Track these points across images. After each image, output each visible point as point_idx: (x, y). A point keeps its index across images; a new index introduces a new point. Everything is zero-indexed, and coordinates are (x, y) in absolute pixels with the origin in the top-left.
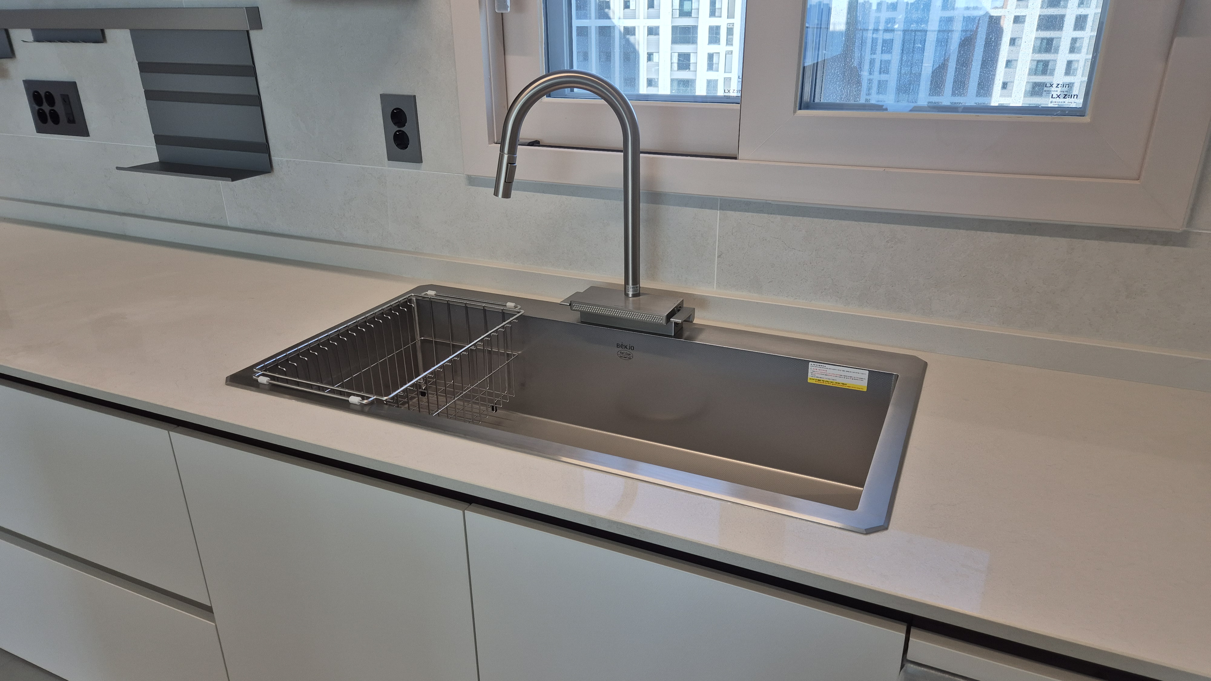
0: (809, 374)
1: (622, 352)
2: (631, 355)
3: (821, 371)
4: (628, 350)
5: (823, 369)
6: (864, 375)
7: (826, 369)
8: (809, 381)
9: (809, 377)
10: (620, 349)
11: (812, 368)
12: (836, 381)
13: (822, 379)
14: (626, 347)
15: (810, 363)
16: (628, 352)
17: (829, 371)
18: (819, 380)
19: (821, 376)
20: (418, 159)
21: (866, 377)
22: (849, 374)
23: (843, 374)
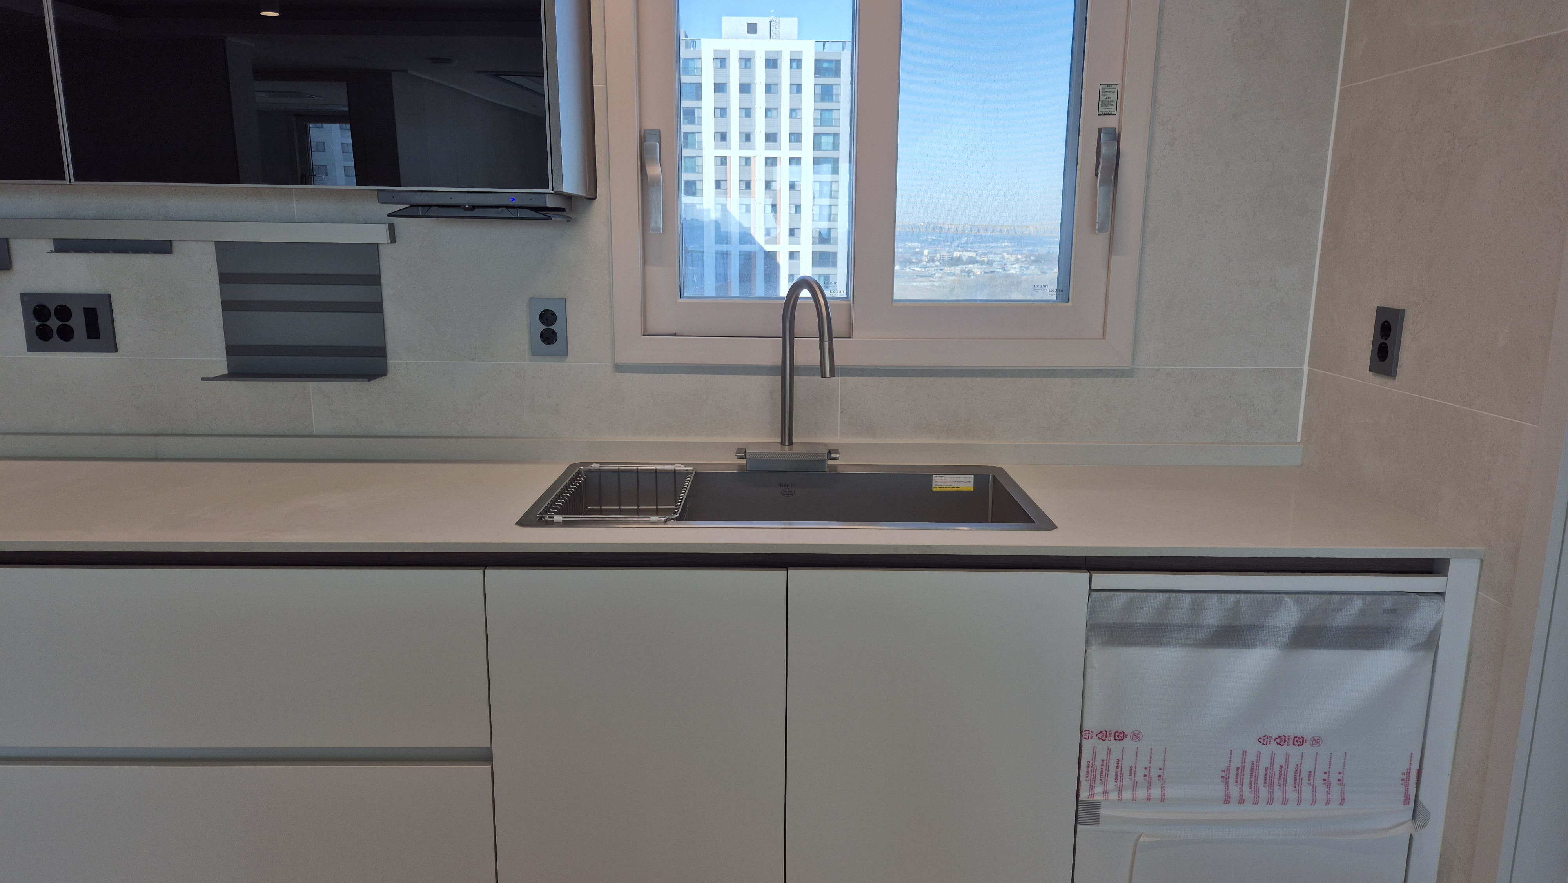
0: (933, 485)
1: (786, 490)
2: (793, 492)
3: (941, 481)
4: (791, 488)
5: (942, 479)
6: (971, 478)
7: (945, 479)
8: (933, 489)
10: (784, 488)
11: (935, 479)
12: (952, 487)
13: (942, 487)
14: (788, 486)
15: (933, 476)
16: (790, 490)
17: (947, 480)
18: (940, 488)
19: (942, 484)
20: (564, 353)
21: (972, 480)
22: (960, 480)
23: (958, 480)
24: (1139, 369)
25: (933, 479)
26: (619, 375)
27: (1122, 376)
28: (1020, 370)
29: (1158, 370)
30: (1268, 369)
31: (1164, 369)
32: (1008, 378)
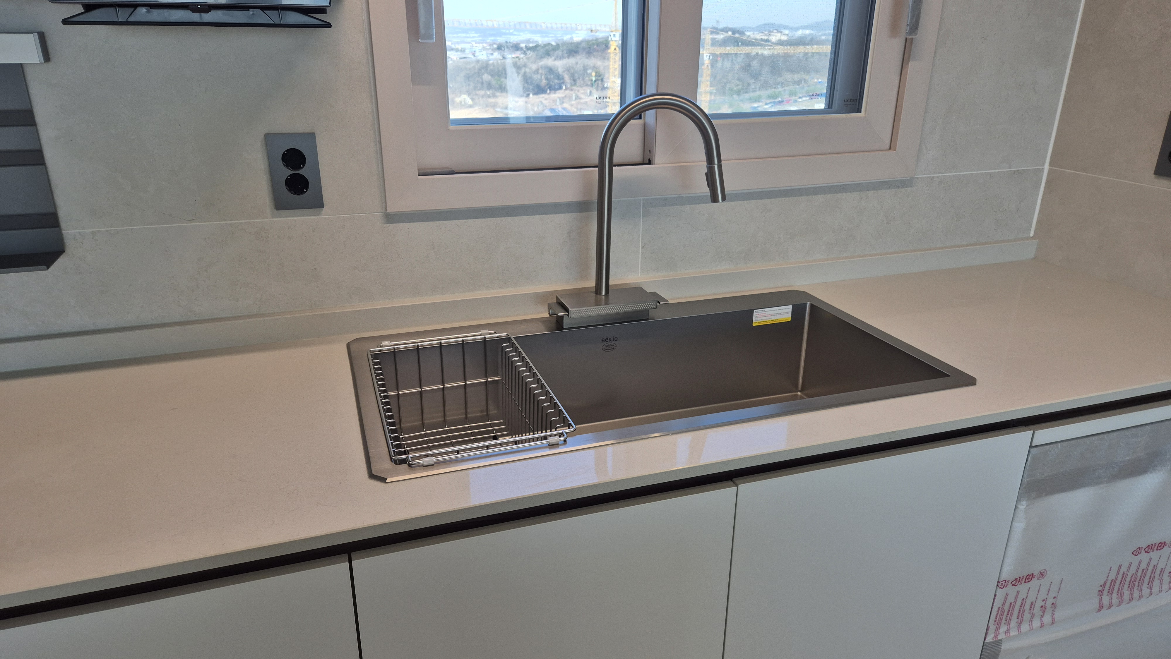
0: (754, 319)
1: (607, 345)
2: (615, 346)
3: (762, 315)
4: (613, 342)
5: (763, 313)
6: (788, 309)
7: (765, 312)
8: (754, 325)
9: (754, 322)
10: (605, 343)
11: (756, 314)
12: (771, 319)
13: (762, 321)
14: (610, 340)
15: (754, 311)
16: (611, 344)
17: (767, 313)
18: (760, 322)
19: (762, 318)
20: (318, 204)
21: (790, 310)
22: (780, 312)
23: (776, 312)
24: (918, 178)
25: (754, 314)
26: (391, 226)
27: (903, 187)
28: (816, 188)
29: (933, 177)
30: (1018, 170)
31: (938, 177)
32: (805, 197)
